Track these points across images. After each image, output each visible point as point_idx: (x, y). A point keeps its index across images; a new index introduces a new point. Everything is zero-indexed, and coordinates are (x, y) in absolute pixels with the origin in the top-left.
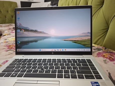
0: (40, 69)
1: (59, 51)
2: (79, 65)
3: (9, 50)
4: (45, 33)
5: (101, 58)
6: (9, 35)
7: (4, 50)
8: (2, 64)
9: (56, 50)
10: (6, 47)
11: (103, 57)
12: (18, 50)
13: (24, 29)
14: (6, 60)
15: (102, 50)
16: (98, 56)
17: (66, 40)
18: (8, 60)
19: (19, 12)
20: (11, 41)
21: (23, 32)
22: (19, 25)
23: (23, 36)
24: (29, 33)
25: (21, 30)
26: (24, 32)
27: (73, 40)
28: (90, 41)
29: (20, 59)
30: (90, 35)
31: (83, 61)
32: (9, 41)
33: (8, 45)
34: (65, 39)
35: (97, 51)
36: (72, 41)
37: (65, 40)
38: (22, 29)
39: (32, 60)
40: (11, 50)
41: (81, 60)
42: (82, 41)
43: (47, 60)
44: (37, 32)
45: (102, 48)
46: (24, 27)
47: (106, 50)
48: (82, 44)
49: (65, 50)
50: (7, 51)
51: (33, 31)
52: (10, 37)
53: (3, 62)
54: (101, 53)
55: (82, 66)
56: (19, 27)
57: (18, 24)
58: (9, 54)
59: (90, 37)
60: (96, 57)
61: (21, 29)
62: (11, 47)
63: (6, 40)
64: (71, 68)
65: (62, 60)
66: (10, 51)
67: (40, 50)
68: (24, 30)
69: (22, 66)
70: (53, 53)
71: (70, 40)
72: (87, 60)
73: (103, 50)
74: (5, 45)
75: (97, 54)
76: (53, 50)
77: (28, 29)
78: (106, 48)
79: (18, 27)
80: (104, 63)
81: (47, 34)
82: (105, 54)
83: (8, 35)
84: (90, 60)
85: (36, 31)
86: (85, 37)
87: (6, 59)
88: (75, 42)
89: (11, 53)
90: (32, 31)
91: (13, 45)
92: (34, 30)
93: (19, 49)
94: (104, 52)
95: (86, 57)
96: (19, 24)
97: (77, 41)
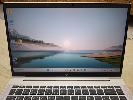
1: (76, 71)
4: (55, 46)
9: (72, 70)
12: (15, 69)
13: (21, 39)
17: (86, 57)
19: (11, 10)
21: (20, 44)
22: (13, 33)
23: (20, 50)
24: (31, 44)
25: (16, 41)
26: (22, 44)
27: (97, 56)
28: (121, 58)
29: (20, 87)
30: (122, 50)
34: (86, 55)
36: (95, 57)
37: (84, 57)
38: (19, 38)
39: (38, 89)
42: (109, 59)
43: (60, 89)
44: (42, 44)
46: (22, 36)
48: (110, 62)
49: (85, 70)
51: (36, 43)
56: (13, 36)
57: (11, 30)
59: (122, 53)
61: (17, 39)
67: (49, 70)
68: (21, 41)
70: (67, 74)
71: (92, 56)
72: (115, 87)
76: (68, 70)
77: (28, 39)
79: (11, 36)
81: (59, 47)
84: (120, 87)
85: (40, 43)
86: (114, 53)
88: (100, 59)
90: (34, 42)
92: (37, 41)
93: (17, 69)
96: (13, 30)
97: (103, 57)
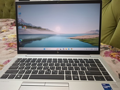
0: (47, 70)
1: (65, 50)
2: (87, 65)
3: (9, 49)
4: (49, 31)
5: (109, 58)
6: (8, 31)
7: (4, 48)
8: (3, 65)
9: (62, 49)
10: (6, 45)
11: (111, 57)
13: (26, 26)
14: (8, 60)
15: (109, 49)
16: (106, 56)
17: (72, 39)
18: (10, 59)
19: (20, 6)
20: (10, 38)
21: (25, 29)
22: (20, 21)
23: (25, 33)
24: (32, 30)
25: (23, 27)
26: (26, 29)
27: (80, 38)
28: (98, 40)
29: (23, 59)
30: (99, 33)
31: (91, 61)
32: (9, 38)
33: (8, 42)
34: (72, 37)
35: (104, 50)
36: (79, 39)
37: (71, 39)
38: (24, 25)
39: (36, 60)
40: (12, 48)
41: (89, 60)
42: (90, 40)
43: (52, 60)
44: (40, 30)
45: (109, 47)
46: (26, 23)
47: (113, 49)
48: (90, 43)
49: (72, 49)
50: (8, 49)
51: (36, 28)
52: (9, 34)
53: (5, 62)
54: (109, 53)
55: (90, 67)
56: (20, 24)
57: (19, 20)
58: (10, 53)
59: (99, 35)
60: (104, 56)
61: (23, 26)
62: (11, 45)
63: (5, 37)
64: (79, 69)
65: (68, 60)
66: (11, 50)
67: (45, 49)
68: (26, 27)
69: (26, 67)
70: (58, 52)
71: (76, 38)
72: (95, 60)
73: (111, 49)
74: (5, 43)
75: (105, 53)
76: (59, 49)
77: (30, 25)
78: (113, 47)
79: (19, 23)
80: (113, 63)
81: (52, 31)
82: (113, 54)
83: (6, 31)
84: (98, 60)
85: (39, 28)
86: (93, 35)
87: (7, 58)
88: (82, 40)
89: (12, 52)
90: (35, 28)
91: (13, 42)
92: (37, 27)
94: (111, 51)
95: (93, 57)
96: (21, 20)
97: (84, 39)
